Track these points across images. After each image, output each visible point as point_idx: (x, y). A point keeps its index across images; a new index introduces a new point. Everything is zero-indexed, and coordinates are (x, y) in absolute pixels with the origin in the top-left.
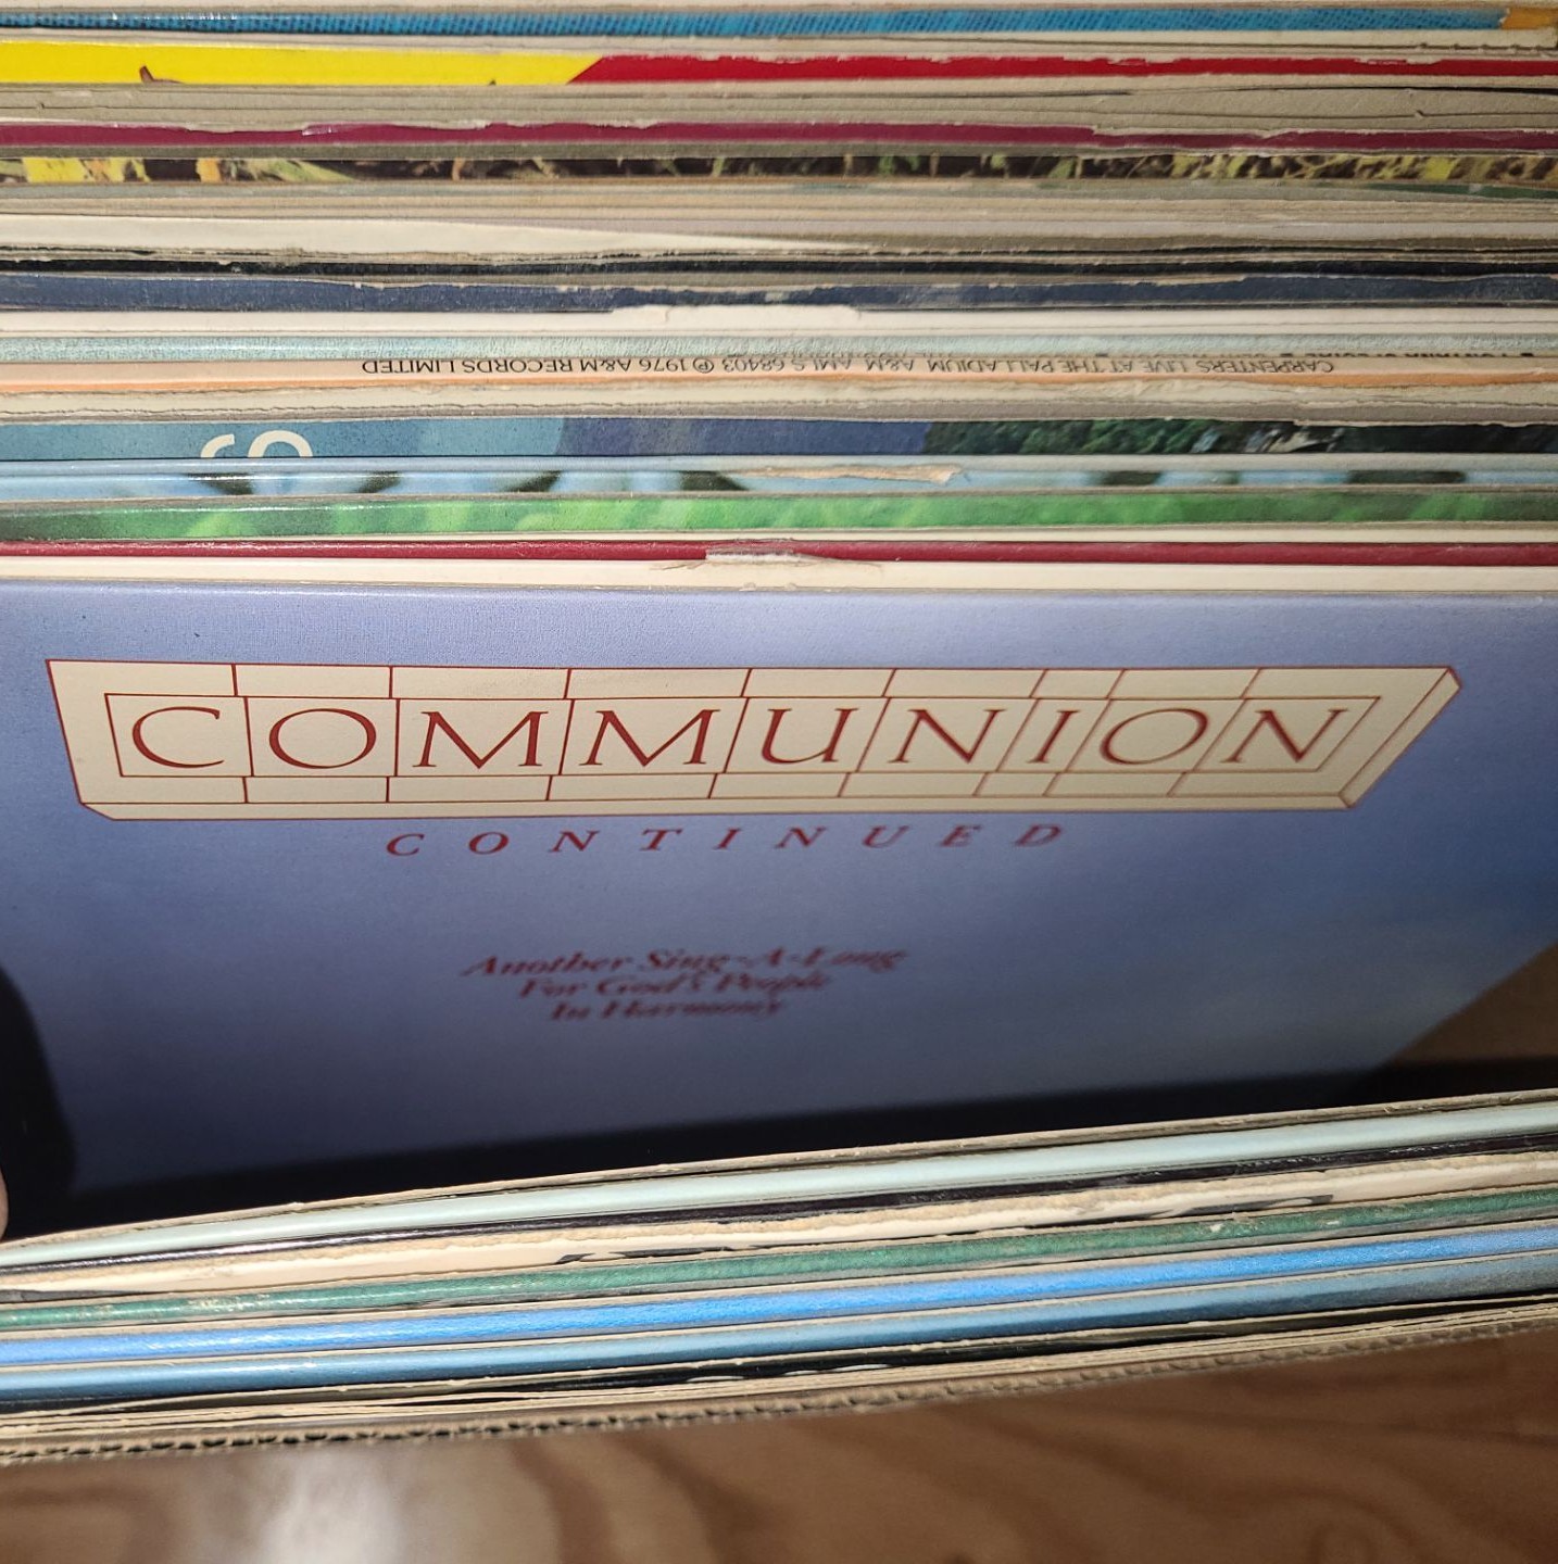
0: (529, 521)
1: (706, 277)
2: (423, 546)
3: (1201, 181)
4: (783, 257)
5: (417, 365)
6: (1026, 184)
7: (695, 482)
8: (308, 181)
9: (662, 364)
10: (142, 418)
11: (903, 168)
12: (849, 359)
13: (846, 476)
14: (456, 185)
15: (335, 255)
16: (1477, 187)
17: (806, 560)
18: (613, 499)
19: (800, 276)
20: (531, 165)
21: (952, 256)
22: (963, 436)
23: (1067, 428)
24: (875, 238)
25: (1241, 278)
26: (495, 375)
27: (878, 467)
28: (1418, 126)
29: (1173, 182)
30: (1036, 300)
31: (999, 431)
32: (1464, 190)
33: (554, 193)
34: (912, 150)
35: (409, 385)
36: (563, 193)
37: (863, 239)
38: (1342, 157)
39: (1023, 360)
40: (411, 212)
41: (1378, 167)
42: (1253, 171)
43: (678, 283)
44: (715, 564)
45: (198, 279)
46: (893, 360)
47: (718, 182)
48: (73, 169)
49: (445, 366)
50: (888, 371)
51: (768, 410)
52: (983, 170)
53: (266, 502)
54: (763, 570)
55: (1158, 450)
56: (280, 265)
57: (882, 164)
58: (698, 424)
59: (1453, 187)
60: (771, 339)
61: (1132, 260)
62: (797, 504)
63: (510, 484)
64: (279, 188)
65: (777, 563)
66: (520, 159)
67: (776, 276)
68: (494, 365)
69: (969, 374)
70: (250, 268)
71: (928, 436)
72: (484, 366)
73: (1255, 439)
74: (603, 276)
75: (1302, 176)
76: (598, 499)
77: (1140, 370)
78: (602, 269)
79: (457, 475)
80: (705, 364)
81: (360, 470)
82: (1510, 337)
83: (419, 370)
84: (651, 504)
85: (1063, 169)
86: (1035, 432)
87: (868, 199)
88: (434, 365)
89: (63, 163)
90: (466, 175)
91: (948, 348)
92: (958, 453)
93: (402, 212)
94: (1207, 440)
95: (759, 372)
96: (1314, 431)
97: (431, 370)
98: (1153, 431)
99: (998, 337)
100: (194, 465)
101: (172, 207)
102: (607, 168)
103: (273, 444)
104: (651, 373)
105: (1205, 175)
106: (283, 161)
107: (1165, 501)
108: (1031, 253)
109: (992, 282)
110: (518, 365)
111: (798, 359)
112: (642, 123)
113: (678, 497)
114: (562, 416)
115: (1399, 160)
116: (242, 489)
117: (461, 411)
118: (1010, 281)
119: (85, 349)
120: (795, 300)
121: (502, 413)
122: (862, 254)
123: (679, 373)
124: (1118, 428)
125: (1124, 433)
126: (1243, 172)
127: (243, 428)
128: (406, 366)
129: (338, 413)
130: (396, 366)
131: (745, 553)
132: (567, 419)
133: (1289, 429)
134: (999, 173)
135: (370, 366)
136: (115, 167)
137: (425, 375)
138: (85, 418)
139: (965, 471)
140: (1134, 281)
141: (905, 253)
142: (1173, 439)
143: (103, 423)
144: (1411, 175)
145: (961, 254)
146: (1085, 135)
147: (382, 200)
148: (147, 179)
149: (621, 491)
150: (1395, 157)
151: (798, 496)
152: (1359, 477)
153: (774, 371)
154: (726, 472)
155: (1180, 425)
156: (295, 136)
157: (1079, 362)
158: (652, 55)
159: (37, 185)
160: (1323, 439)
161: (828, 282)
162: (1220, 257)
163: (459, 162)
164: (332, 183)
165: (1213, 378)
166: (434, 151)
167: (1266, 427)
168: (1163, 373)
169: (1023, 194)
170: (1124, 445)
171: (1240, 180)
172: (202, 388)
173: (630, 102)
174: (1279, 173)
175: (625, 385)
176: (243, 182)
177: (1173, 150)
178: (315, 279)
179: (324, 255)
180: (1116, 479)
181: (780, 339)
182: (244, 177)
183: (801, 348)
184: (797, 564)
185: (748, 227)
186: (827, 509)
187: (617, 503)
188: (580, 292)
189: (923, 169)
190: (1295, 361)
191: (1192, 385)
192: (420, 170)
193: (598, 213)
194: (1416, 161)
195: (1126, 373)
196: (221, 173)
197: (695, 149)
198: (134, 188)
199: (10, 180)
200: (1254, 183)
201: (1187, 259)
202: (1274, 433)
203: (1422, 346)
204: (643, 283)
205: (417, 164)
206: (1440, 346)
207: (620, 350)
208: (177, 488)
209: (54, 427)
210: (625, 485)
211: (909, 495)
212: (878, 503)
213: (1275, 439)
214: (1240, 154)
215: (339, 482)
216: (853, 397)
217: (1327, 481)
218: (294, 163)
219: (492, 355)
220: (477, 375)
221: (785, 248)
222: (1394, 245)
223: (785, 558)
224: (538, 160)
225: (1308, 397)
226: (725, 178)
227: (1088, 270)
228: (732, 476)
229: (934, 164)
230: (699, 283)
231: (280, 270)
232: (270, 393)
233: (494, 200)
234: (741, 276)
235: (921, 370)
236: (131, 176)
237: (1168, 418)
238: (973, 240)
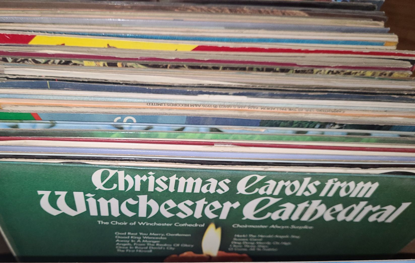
0: (179, 137)
1: (217, 89)
2: (157, 141)
3: (320, 75)
4: (233, 86)
5: (158, 104)
6: (283, 74)
7: (212, 130)
8: (139, 68)
9: (207, 106)
10: (103, 113)
11: (258, 70)
12: (245, 106)
13: (243, 130)
14: (168, 70)
15: (143, 82)
16: (377, 78)
17: (235, 146)
18: (196, 133)
19: (236, 90)
20: (183, 66)
21: (267, 87)
22: (267, 123)
23: (288, 122)
24: (252, 83)
25: (326, 94)
26: (173, 107)
27: (250, 128)
28: (364, 65)
29: (314, 75)
30: (284, 97)
31: (275, 122)
32: (374, 78)
33: (188, 72)
34: (260, 66)
35: (156, 108)
36: (190, 72)
37: (249, 83)
38: (348, 71)
39: (281, 108)
40: (159, 74)
41: (356, 73)
42: (330, 73)
43: (211, 90)
44: (216, 146)
45: (116, 86)
46: (254, 107)
47: (220, 71)
48: (93, 64)
49: (163, 105)
50: (252, 109)
51: (228, 116)
52: (275, 71)
53: (127, 131)
54: (226, 148)
55: (308, 127)
56: (132, 84)
57: (254, 69)
58: (214, 118)
59: (372, 77)
60: (229, 102)
61: (304, 89)
62: (233, 135)
63: (175, 129)
64: (133, 69)
65: (228, 147)
66: (181, 65)
67: (231, 90)
68: (173, 105)
69: (269, 110)
70: (126, 84)
71: (260, 123)
72: (171, 105)
73: (328, 126)
74: (197, 88)
75: (340, 75)
76: (193, 133)
77: (304, 111)
78: (196, 87)
79: (165, 127)
80: (216, 106)
81: (145, 125)
82: (382, 108)
83: (158, 105)
84: (203, 134)
85: (291, 71)
86: (282, 123)
87: (251, 76)
88: (161, 104)
89: (91, 62)
90: (170, 68)
91: (266, 105)
92: (267, 126)
93: (157, 74)
94: (318, 126)
95: (226, 108)
96: (340, 125)
97: (160, 105)
98: (306, 123)
99: (275, 104)
100: (112, 123)
101: (112, 72)
102: (198, 68)
103: (128, 120)
104: (205, 108)
105: (320, 74)
106: (134, 64)
107: (308, 138)
108: (283, 87)
109: (275, 92)
110: (178, 105)
111: (234, 106)
112: (206, 59)
113: (209, 133)
114: (186, 116)
115: (360, 72)
116: (122, 128)
117: (166, 114)
118: (279, 93)
119: (93, 99)
120: (235, 94)
121: (174, 115)
122: (248, 86)
123: (210, 108)
124: (299, 123)
125: (300, 124)
126: (328, 73)
127: (123, 116)
128: (156, 104)
129: (142, 113)
130: (154, 104)
131: (222, 144)
132: (187, 116)
133: (335, 124)
134: (278, 72)
135: (148, 104)
136: (101, 64)
137: (159, 106)
138: (92, 113)
139: (267, 130)
140: (304, 93)
141: (258, 86)
142: (310, 125)
143: (95, 114)
144: (363, 75)
145: (269, 87)
146: (295, 65)
147: (153, 72)
148: (107, 66)
149: (198, 131)
150: (359, 71)
151: (233, 134)
152: (349, 134)
153: (229, 108)
154: (219, 128)
155: (312, 122)
156: (137, 59)
157: (292, 109)
158: (208, 45)
159: (86, 66)
160: (342, 126)
161: (241, 91)
162: (322, 90)
163: (169, 65)
164: (143, 68)
165: (319, 113)
166: (164, 63)
167: (330, 123)
168: (309, 112)
169: (283, 76)
170: (301, 126)
171: (328, 75)
172: (115, 107)
173: (204, 55)
174: (335, 73)
175: (199, 110)
176: (126, 68)
177: (314, 69)
178: (139, 87)
179: (141, 82)
180: (298, 132)
181: (232, 102)
182: (126, 66)
183: (236, 104)
184: (233, 147)
185: (226, 80)
186: (239, 136)
187: (197, 134)
188: (192, 91)
189: (262, 70)
190: (336, 110)
191: (315, 115)
192: (161, 67)
193: (196, 76)
194: (364, 72)
195: (301, 111)
196: (122, 66)
197: (216, 65)
198: (105, 68)
199: (81, 65)
200: (330, 75)
201: (315, 90)
202: (331, 125)
203: (363, 109)
204: (204, 90)
205: (160, 65)
206: (367, 109)
207: (199, 103)
208: (109, 128)
209: (85, 114)
210: (198, 130)
211: (257, 134)
212: (250, 136)
213: (332, 126)
214: (327, 70)
215: (141, 127)
216: (245, 114)
217: (342, 134)
218: (136, 64)
219: (173, 103)
220: (170, 107)
221: (233, 84)
222: (358, 89)
223: (230, 146)
224: (185, 65)
225: (339, 118)
226: (222, 71)
227: (295, 91)
228: (220, 129)
229: (265, 70)
230: (216, 90)
231: (132, 85)
232: (129, 109)
233: (176, 73)
234: (224, 89)
235: (259, 109)
236: (104, 65)
237: (309, 121)
238: (272, 84)
